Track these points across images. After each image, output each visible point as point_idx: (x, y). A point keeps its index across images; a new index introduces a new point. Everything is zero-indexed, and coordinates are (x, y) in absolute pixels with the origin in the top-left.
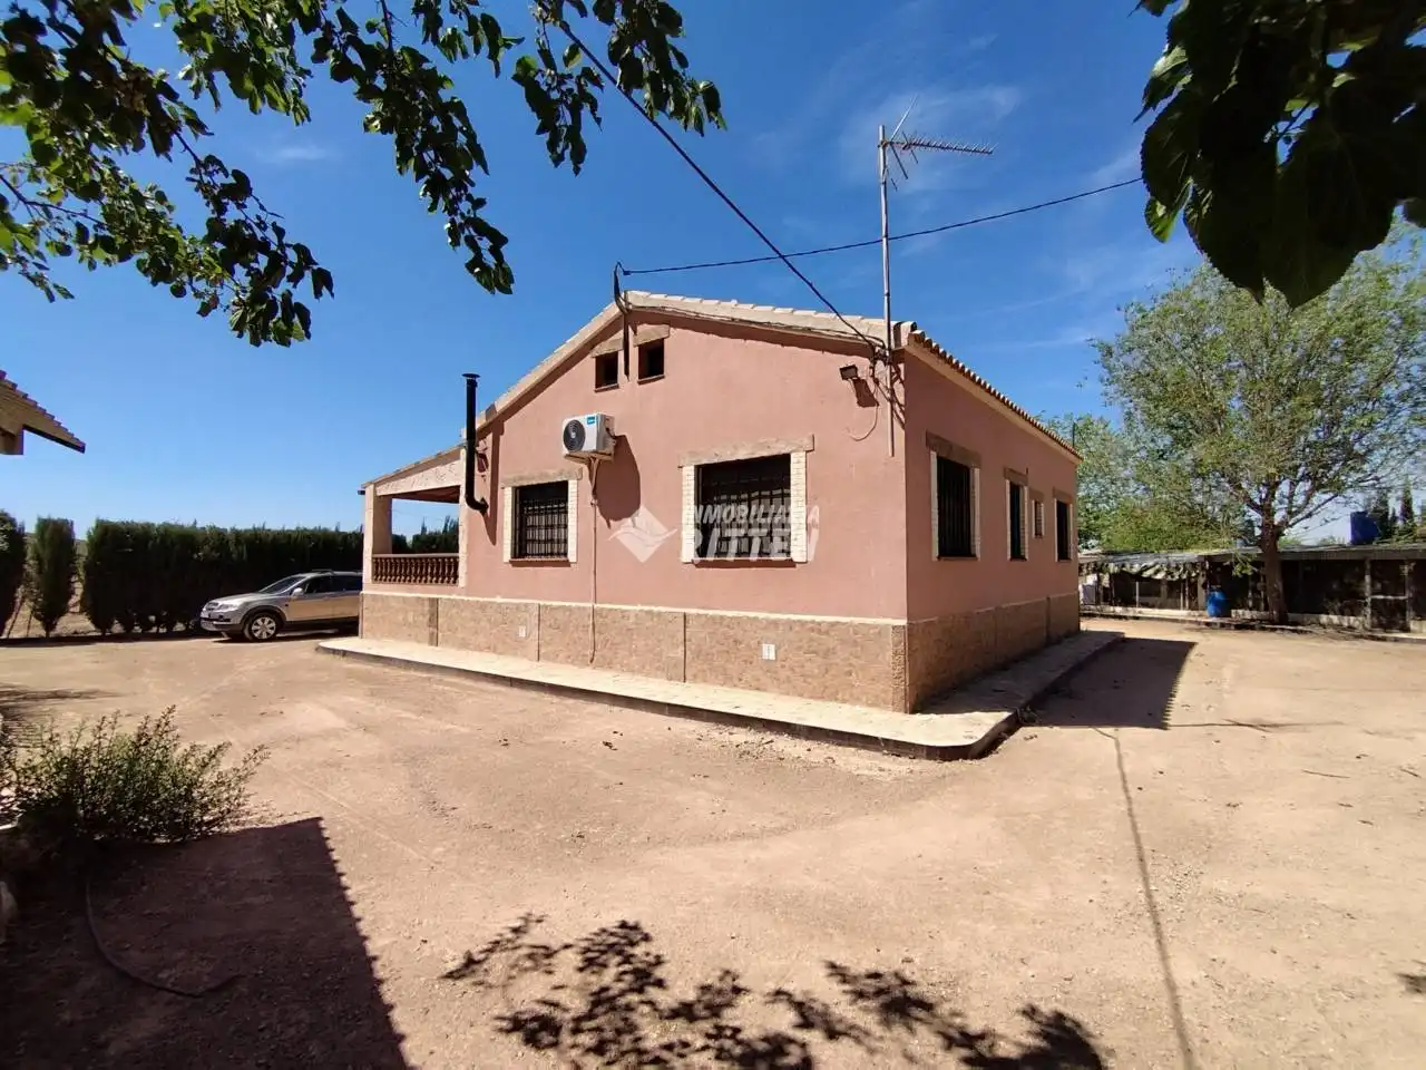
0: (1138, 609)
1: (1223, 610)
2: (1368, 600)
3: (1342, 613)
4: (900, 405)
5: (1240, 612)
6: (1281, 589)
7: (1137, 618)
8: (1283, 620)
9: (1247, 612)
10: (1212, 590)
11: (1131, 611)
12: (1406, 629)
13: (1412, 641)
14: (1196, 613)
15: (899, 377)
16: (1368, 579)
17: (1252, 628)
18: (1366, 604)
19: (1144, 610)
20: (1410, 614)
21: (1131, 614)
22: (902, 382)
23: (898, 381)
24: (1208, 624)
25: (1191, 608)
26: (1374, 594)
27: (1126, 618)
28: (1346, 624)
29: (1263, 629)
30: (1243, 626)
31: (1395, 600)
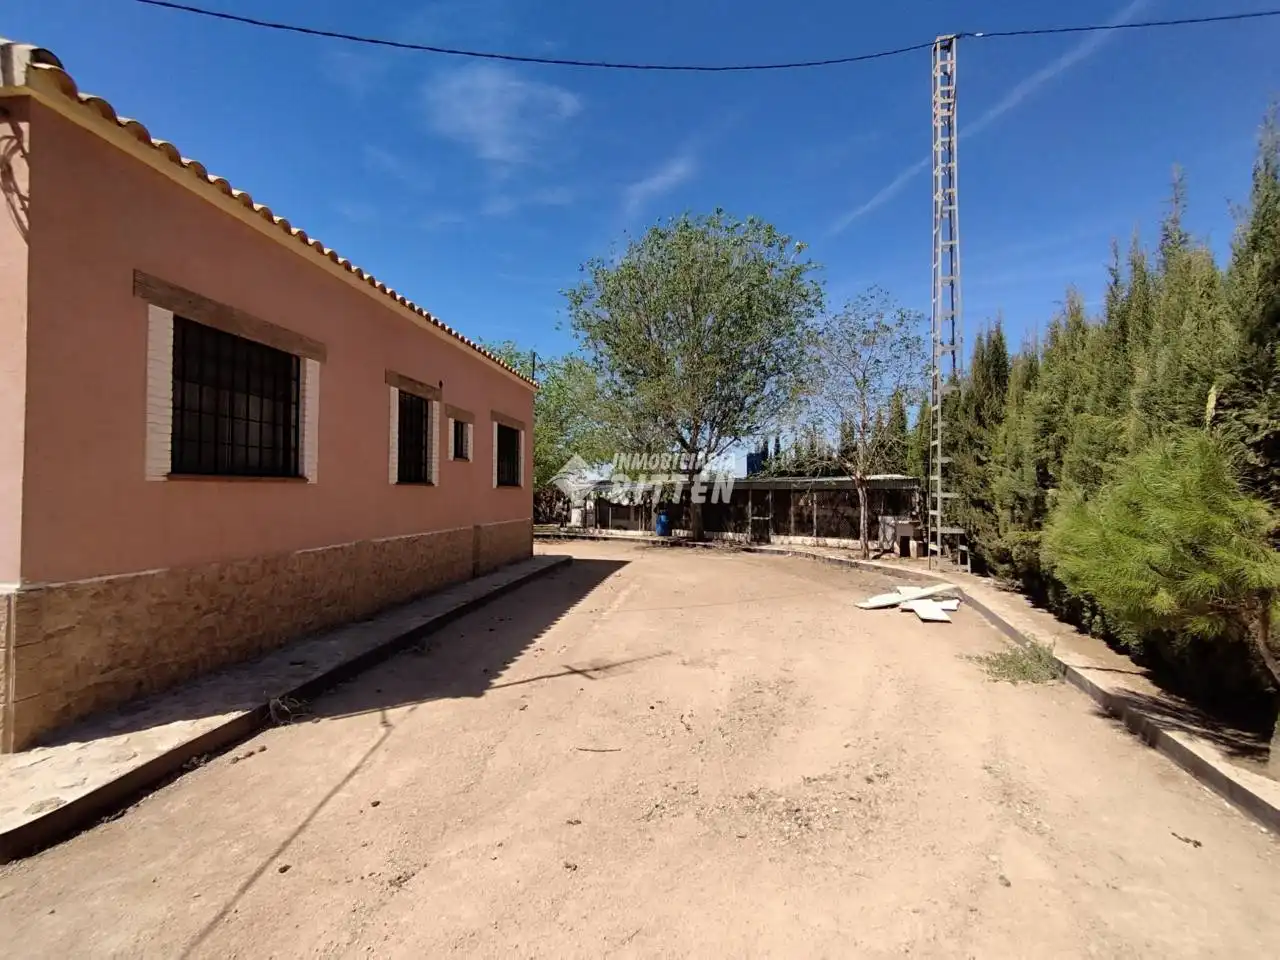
0: (610, 531)
1: (666, 530)
2: (750, 521)
3: (735, 531)
4: (22, 198)
5: (678, 531)
6: (700, 514)
7: (605, 539)
8: (701, 538)
9: (682, 531)
10: (660, 514)
11: (605, 533)
12: (768, 542)
13: (773, 552)
14: (649, 533)
15: (19, 146)
16: (750, 504)
17: (680, 545)
18: (748, 523)
19: (614, 531)
20: (772, 531)
21: (603, 535)
22: (25, 155)
23: (20, 152)
24: (654, 542)
25: (646, 529)
26: (753, 515)
27: (598, 539)
28: (737, 539)
29: (687, 545)
30: (676, 544)
31: (764, 520)
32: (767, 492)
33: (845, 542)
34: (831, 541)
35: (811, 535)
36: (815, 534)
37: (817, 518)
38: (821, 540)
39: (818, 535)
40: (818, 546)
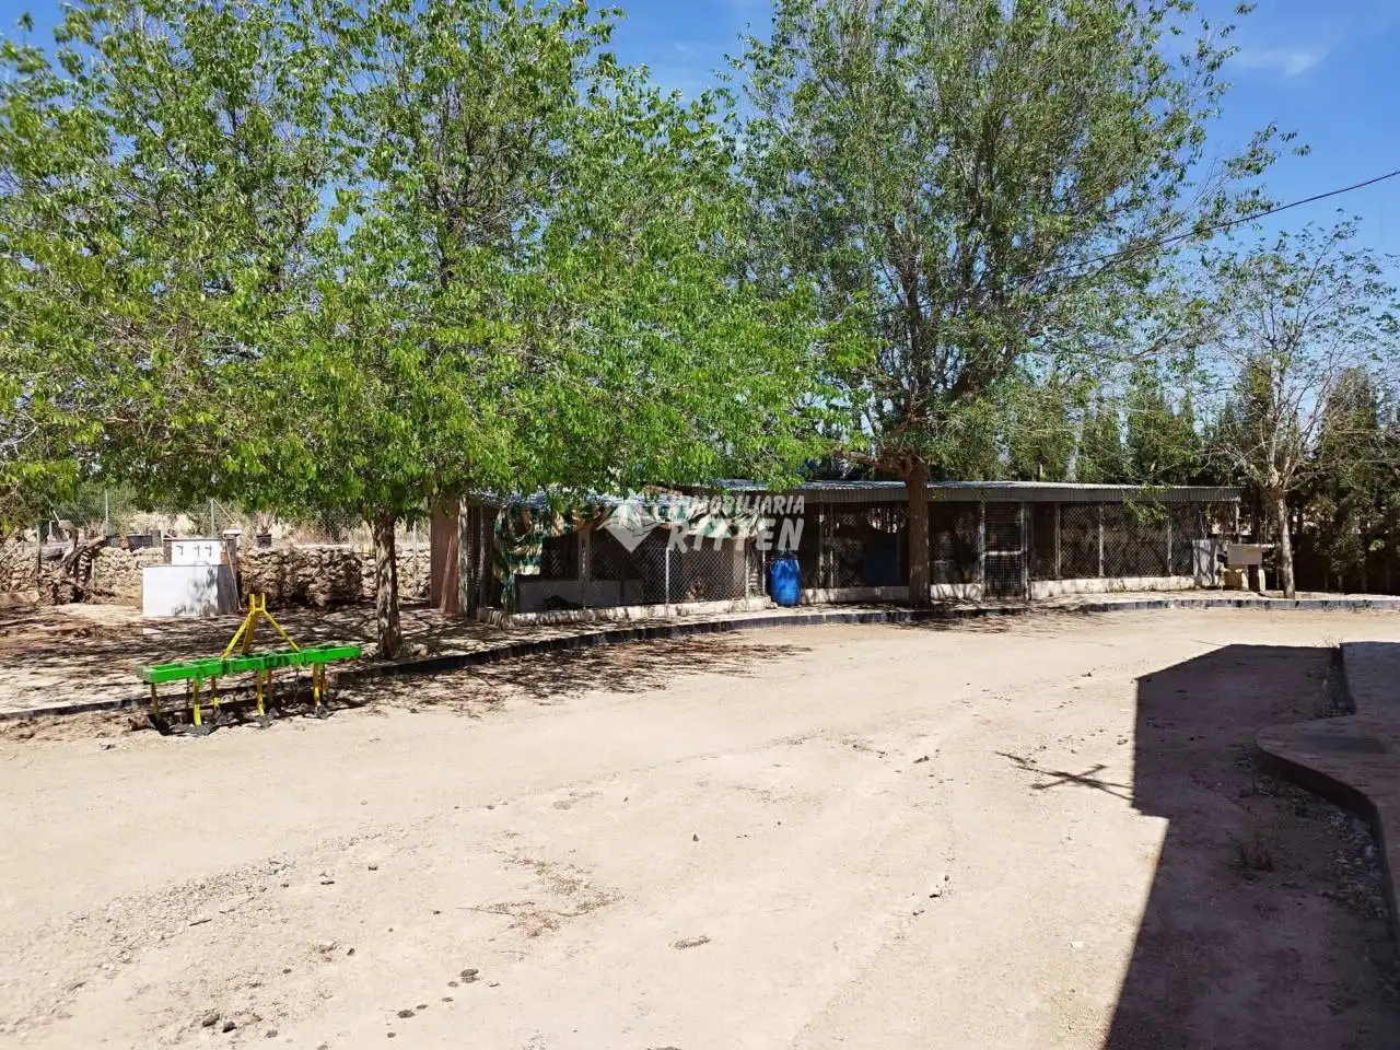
2: (983, 559)
16: (982, 528)
18: (980, 565)
20: (1025, 573)
26: (987, 550)
28: (961, 595)
31: (1011, 557)
32: (1017, 506)
33: (1147, 581)
34: (1131, 582)
35: (1096, 575)
36: (1101, 573)
37: (1105, 548)
38: (1117, 583)
39: (1107, 574)
40: (1112, 591)
